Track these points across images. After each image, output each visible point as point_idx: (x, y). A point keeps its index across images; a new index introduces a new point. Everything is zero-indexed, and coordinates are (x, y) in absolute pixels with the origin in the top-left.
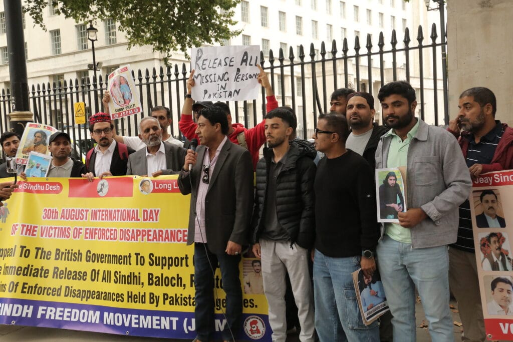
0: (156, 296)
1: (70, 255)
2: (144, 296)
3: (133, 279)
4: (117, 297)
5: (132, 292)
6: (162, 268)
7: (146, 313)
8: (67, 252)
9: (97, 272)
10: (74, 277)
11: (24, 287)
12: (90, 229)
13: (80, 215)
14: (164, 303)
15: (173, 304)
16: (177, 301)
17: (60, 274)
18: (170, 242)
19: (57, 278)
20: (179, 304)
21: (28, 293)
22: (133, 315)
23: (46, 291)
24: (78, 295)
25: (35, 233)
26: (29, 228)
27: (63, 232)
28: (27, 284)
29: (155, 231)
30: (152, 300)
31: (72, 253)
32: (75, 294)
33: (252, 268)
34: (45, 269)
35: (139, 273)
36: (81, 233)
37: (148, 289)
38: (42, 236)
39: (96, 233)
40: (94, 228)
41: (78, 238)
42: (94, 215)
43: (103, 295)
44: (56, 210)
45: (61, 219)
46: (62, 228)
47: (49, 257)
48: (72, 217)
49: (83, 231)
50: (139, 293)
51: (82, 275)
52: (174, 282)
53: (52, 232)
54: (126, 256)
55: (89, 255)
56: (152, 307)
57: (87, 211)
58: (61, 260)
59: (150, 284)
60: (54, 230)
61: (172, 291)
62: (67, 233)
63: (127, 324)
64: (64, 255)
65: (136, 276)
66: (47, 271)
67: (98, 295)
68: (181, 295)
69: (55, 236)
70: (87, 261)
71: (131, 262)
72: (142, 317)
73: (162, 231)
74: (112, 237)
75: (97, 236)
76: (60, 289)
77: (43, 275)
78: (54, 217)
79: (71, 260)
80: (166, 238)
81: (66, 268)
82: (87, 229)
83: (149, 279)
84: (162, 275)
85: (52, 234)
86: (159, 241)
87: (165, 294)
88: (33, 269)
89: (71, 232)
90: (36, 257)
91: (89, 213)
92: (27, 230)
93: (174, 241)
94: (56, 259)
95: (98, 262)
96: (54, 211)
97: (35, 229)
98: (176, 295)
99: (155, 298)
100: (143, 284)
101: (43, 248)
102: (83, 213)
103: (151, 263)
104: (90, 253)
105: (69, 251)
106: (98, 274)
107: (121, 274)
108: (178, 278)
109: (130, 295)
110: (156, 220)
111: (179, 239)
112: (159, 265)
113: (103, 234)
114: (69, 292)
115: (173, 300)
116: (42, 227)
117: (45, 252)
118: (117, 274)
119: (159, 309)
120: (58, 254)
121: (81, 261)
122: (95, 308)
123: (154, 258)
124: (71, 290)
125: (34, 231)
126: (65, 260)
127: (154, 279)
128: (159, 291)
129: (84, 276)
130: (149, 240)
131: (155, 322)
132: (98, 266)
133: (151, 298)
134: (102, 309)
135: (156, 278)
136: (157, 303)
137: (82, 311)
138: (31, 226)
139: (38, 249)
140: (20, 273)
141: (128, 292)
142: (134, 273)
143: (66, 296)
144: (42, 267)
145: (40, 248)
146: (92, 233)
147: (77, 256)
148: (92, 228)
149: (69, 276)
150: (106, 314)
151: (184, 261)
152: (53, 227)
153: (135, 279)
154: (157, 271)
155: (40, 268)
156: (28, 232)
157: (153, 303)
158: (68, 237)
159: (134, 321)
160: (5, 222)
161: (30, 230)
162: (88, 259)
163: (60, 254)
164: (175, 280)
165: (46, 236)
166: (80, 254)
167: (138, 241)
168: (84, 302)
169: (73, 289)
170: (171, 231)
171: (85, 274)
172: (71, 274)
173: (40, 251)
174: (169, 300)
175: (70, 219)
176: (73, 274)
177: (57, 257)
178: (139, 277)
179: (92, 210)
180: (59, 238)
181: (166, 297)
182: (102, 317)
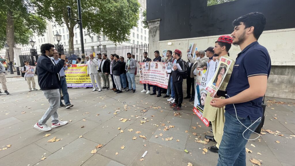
4: (74, 82)
5: (77, 81)
7: (79, 84)
37: (79, 80)
56: (80, 83)
61: (83, 80)
63: (76, 85)
65: (77, 79)
67: (71, 82)
71: (77, 77)
111: (84, 73)
118: (74, 78)
122: (70, 84)
123: (80, 76)
128: (81, 80)
129: (68, 79)
132: (70, 78)
134: (72, 84)
154: (81, 78)
181: (82, 81)
182: (72, 85)
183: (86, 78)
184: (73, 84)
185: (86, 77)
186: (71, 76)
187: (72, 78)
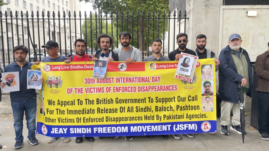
0: (160, 116)
1: (106, 101)
2: (153, 116)
3: (147, 109)
4: (138, 118)
5: (147, 116)
6: (163, 103)
7: (154, 124)
8: (104, 99)
9: (123, 108)
10: (110, 112)
11: (84, 120)
12: (116, 87)
13: (109, 81)
14: (164, 119)
15: (168, 119)
16: (170, 117)
17: (101, 111)
18: (166, 91)
19: (100, 113)
20: (171, 119)
21: (87, 122)
22: (148, 126)
23: (95, 120)
24: (114, 120)
25: (82, 92)
26: (79, 90)
27: (100, 90)
28: (85, 118)
29: (158, 87)
30: (158, 118)
31: (107, 100)
32: (112, 120)
33: (206, 100)
34: (92, 109)
35: (151, 107)
36: (111, 90)
37: (155, 113)
38: (87, 92)
39: (120, 89)
40: (119, 87)
41: (110, 92)
42: (118, 80)
43: (129, 119)
44: (93, 79)
45: (97, 83)
46: (98, 88)
47: (93, 103)
48: (104, 82)
49: (112, 89)
50: (151, 115)
51: (114, 110)
52: (168, 109)
53: (92, 90)
54: (143, 99)
55: (117, 100)
56: (158, 121)
57: (113, 78)
58: (101, 104)
59: (156, 111)
60: (93, 89)
61: (167, 113)
62: (102, 90)
63: (144, 130)
64: (102, 102)
65: (149, 108)
66: (94, 110)
67: (126, 119)
68: (172, 115)
69: (94, 92)
70: (116, 103)
71: (146, 102)
72: (153, 127)
73: (162, 86)
74: (133, 90)
75: (121, 91)
76: (103, 118)
77: (92, 112)
78: (92, 82)
79: (107, 103)
80: (164, 89)
81: (104, 108)
82: (114, 88)
83: (156, 109)
84: (163, 106)
85: (92, 91)
86: (161, 91)
87: (164, 115)
88: (86, 110)
89: (105, 89)
90: (86, 104)
91: (115, 80)
92: (78, 91)
93: (168, 90)
94: (97, 104)
95: (123, 103)
96: (92, 79)
97: (82, 89)
98: (170, 115)
99: (159, 117)
100: (153, 111)
101: (89, 99)
102: (111, 80)
103: (157, 101)
104: (118, 99)
105: (105, 99)
106: (124, 109)
107: (140, 108)
108: (170, 107)
109: (146, 117)
110: (159, 81)
111: (170, 89)
112: (161, 102)
113: (125, 89)
114: (108, 119)
115: (168, 117)
116: (86, 88)
117: (90, 101)
118: (138, 108)
119: (161, 122)
120: (98, 101)
121: (113, 103)
122: (124, 125)
123: (158, 99)
124: (109, 118)
125: (82, 91)
126: (103, 104)
127: (158, 108)
128: (161, 114)
129: (116, 110)
130: (155, 91)
131: (159, 128)
132: (123, 105)
133: (157, 117)
134: (129, 125)
135: (159, 108)
136: (161, 119)
137: (118, 128)
138: (80, 88)
139: (86, 100)
140: (81, 113)
141: (145, 116)
142: (148, 107)
143: (106, 121)
144: (91, 109)
145: (87, 99)
146: (118, 90)
147: (111, 101)
148: (117, 87)
149: (107, 112)
150: (132, 127)
151: (173, 99)
152: (93, 88)
153: (148, 109)
154: (160, 105)
155: (89, 109)
156: (79, 92)
157: (158, 119)
158: (103, 92)
159: (148, 129)
160: (61, 87)
161: (80, 91)
162: (117, 102)
163: (100, 101)
164: (169, 108)
165: (89, 93)
166: (112, 100)
167: (150, 92)
168: (118, 123)
169: (110, 118)
170: (167, 86)
171: (116, 109)
172: (108, 110)
173: (88, 101)
174: (166, 117)
175: (103, 83)
176: (109, 111)
177: (98, 103)
178: (151, 108)
179: (116, 78)
180: (97, 93)
181: (165, 116)
182: (129, 129)
183: (178, 107)
184: (134, 125)
185: (177, 103)
186: (126, 101)
187: (130, 105)
